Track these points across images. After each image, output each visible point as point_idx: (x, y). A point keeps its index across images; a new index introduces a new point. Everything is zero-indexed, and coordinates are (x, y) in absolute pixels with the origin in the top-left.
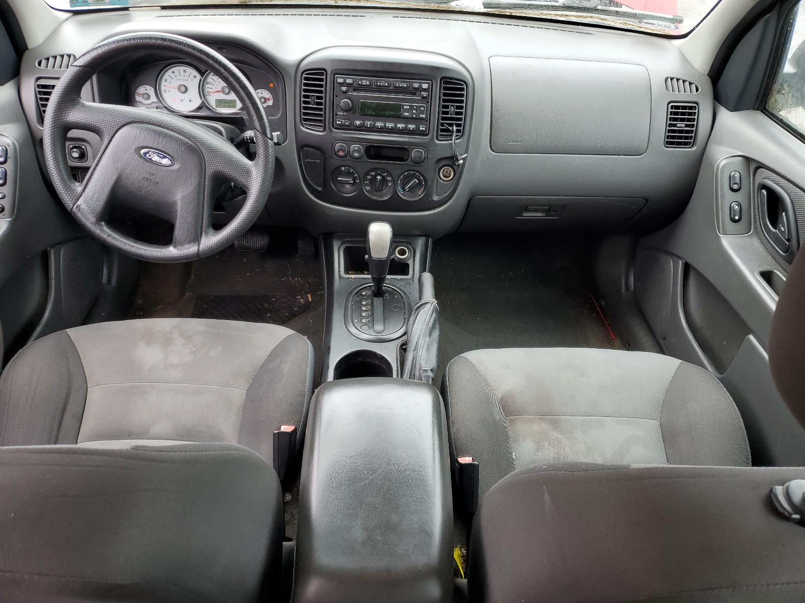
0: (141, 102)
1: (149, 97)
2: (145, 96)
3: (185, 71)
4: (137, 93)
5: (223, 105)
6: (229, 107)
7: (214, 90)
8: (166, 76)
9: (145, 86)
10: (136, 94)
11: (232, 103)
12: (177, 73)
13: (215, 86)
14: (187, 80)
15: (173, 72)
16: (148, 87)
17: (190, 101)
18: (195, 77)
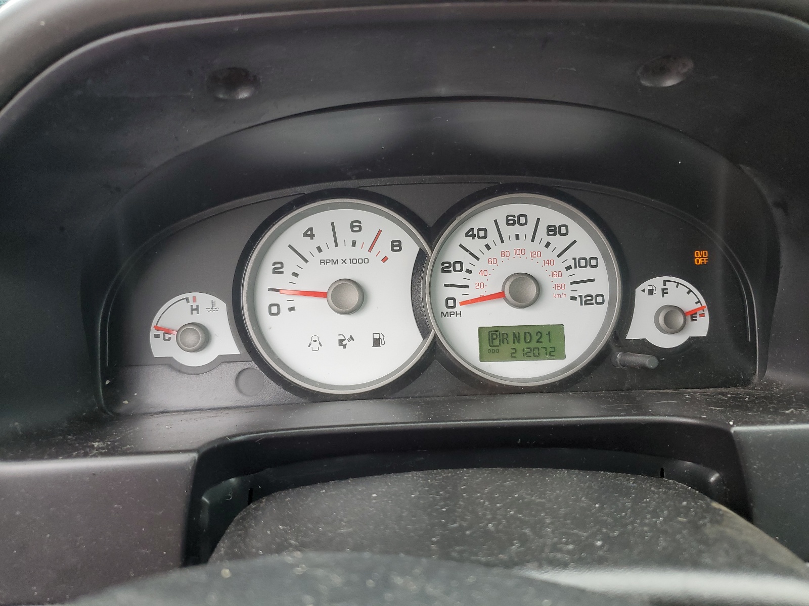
0: (170, 363)
1: (206, 338)
2: (191, 339)
3: (356, 226)
4: (157, 328)
5: (506, 348)
6: (532, 354)
7: (474, 293)
8: (279, 251)
9: (190, 295)
10: (153, 332)
11: (545, 338)
12: (323, 236)
13: (474, 279)
14: (365, 261)
15: (309, 233)
16: (204, 299)
17: (377, 342)
18: (396, 246)
